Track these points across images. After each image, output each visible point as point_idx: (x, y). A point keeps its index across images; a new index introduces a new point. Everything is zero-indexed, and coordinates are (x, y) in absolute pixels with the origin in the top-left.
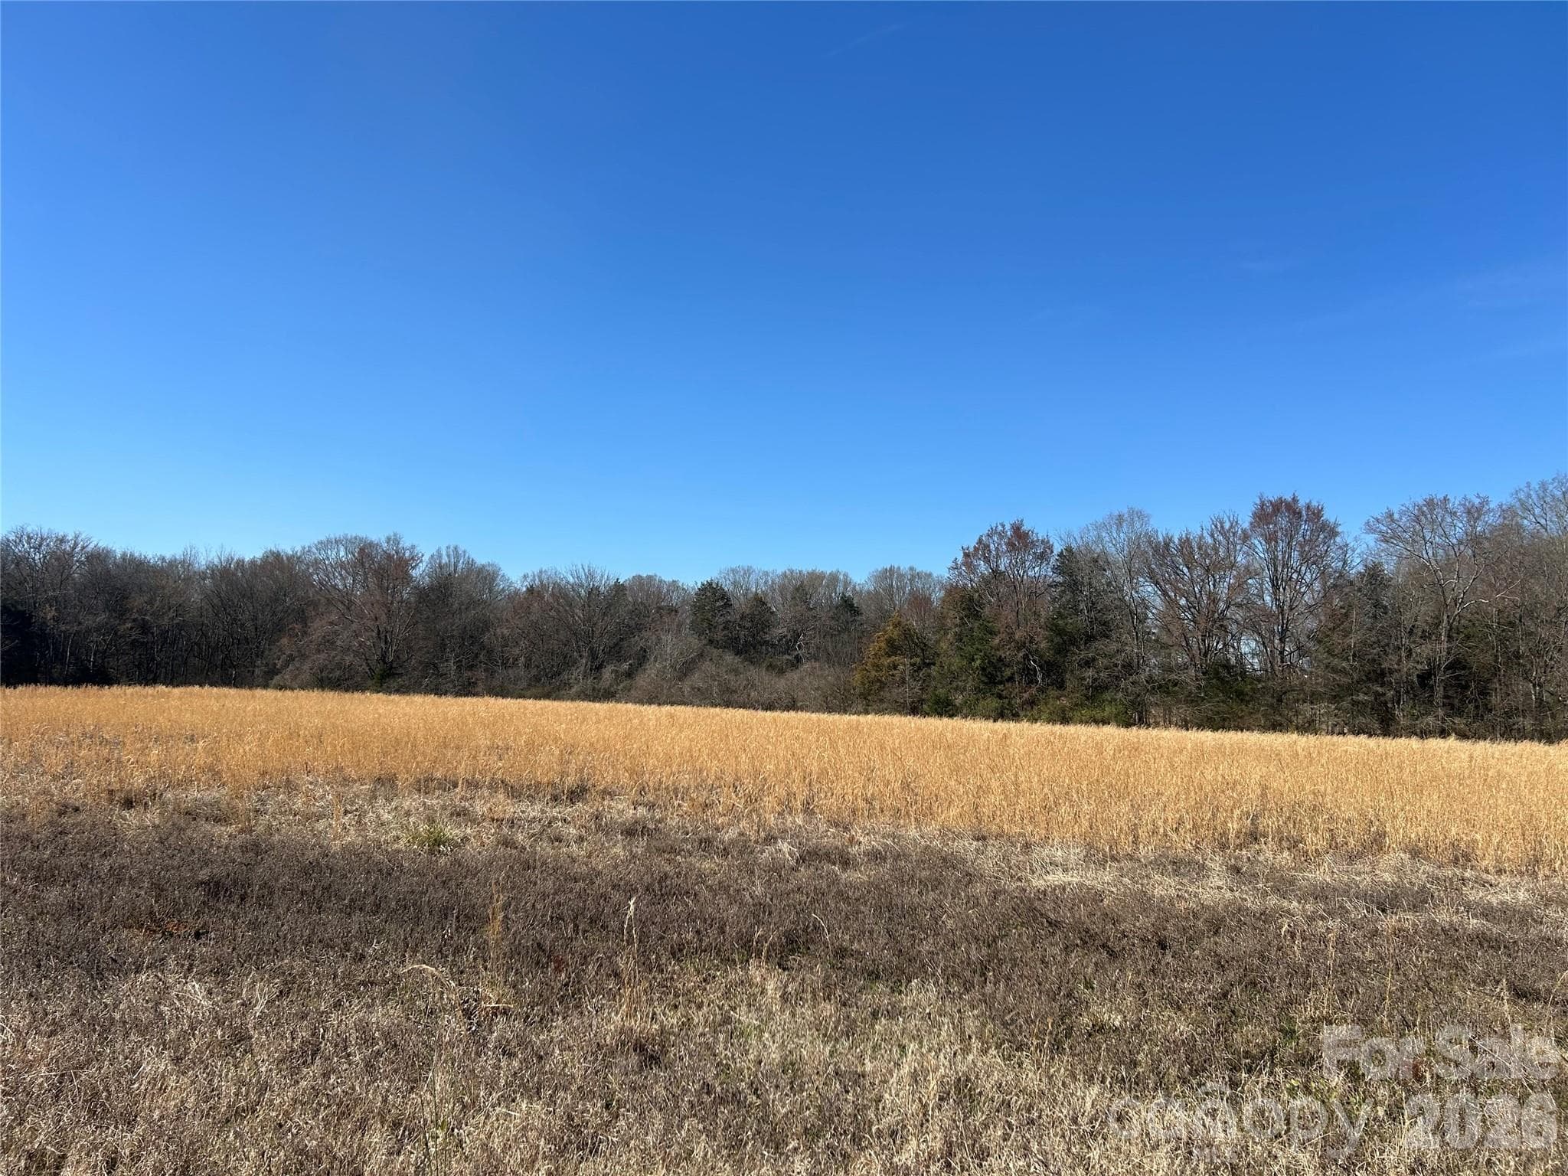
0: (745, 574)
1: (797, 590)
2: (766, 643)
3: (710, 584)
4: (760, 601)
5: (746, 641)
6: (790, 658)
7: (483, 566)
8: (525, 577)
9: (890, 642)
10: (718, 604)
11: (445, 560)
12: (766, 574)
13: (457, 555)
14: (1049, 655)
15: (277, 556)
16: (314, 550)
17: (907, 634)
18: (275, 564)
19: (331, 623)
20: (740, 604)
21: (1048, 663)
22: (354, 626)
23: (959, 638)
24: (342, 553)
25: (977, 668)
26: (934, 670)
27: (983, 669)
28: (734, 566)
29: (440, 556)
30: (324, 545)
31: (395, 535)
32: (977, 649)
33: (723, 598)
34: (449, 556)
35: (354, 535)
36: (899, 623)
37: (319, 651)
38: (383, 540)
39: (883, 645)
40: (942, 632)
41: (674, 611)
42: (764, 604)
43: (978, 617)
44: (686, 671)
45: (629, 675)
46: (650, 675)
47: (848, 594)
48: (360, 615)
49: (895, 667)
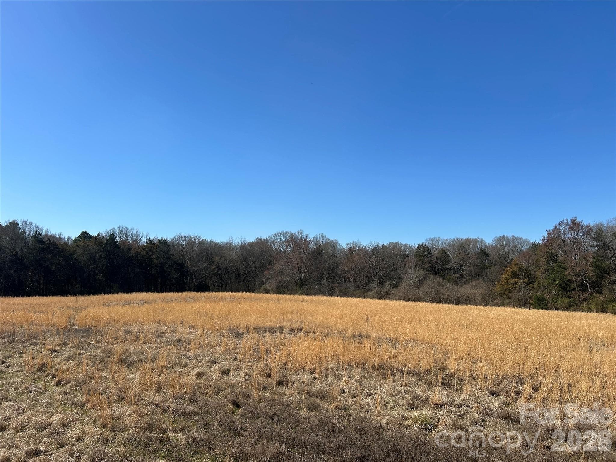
0: (437, 240)
1: (461, 246)
2: (447, 269)
3: (422, 245)
4: (444, 252)
5: (438, 268)
6: (458, 275)
7: (332, 241)
8: (348, 244)
9: (513, 272)
10: (426, 253)
11: (318, 239)
12: (446, 240)
13: (323, 237)
14: (594, 278)
15: (261, 240)
16: (273, 237)
17: (521, 269)
18: (260, 243)
19: (282, 265)
20: (435, 253)
21: (593, 282)
22: (290, 266)
23: (547, 270)
24: (282, 238)
25: (557, 284)
26: (535, 285)
27: (560, 285)
28: (432, 237)
29: (317, 238)
30: (276, 235)
31: (301, 230)
32: (557, 276)
33: (428, 251)
34: (320, 238)
35: (286, 231)
36: (517, 264)
37: (278, 276)
38: (297, 232)
39: (510, 274)
40: (538, 268)
41: (406, 256)
42: (446, 253)
43: (556, 261)
44: (419, 284)
45: (396, 286)
46: (404, 286)
47: (483, 248)
48: (292, 262)
49: (516, 283)
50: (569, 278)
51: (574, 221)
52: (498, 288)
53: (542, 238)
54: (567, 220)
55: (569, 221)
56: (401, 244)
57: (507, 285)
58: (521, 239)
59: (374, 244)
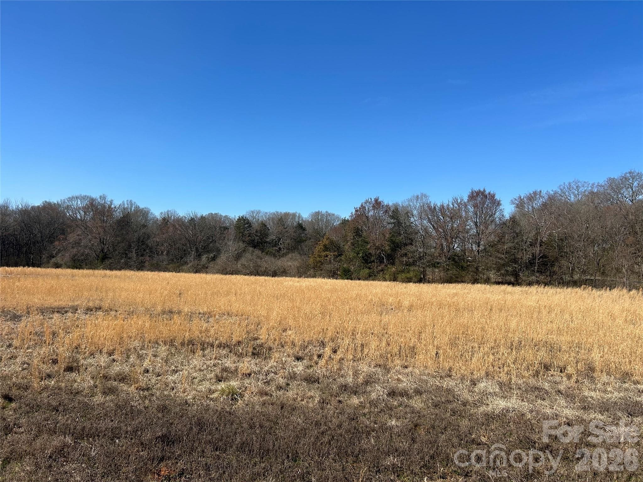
0: (257, 213)
1: (280, 220)
2: (266, 242)
3: (242, 217)
4: (264, 225)
5: (258, 241)
6: (277, 248)
7: (143, 209)
8: (161, 213)
9: (325, 246)
10: (246, 226)
11: (126, 206)
12: (266, 213)
13: (132, 205)
14: (389, 252)
15: (49, 204)
16: (66, 201)
17: (332, 242)
18: (48, 208)
19: (78, 235)
20: (255, 226)
21: (388, 255)
22: (90, 237)
23: (353, 244)
24: (79, 203)
25: (360, 257)
26: (343, 258)
27: (363, 257)
28: (252, 210)
29: (124, 204)
30: (71, 199)
31: (104, 195)
32: (361, 249)
33: (248, 224)
34: (128, 204)
35: (85, 195)
36: (329, 238)
37: (73, 247)
38: (98, 197)
39: (322, 247)
40: (346, 242)
41: (226, 228)
42: (266, 226)
43: (360, 236)
44: (238, 257)
45: (214, 259)
46: (223, 259)
47: (300, 222)
48: (91, 232)
49: (327, 256)
50: (370, 251)
51: (376, 200)
52: (311, 261)
53: (350, 215)
54: (371, 199)
55: (373, 200)
56: (221, 216)
57: (319, 258)
58: (333, 215)
59: (191, 214)
